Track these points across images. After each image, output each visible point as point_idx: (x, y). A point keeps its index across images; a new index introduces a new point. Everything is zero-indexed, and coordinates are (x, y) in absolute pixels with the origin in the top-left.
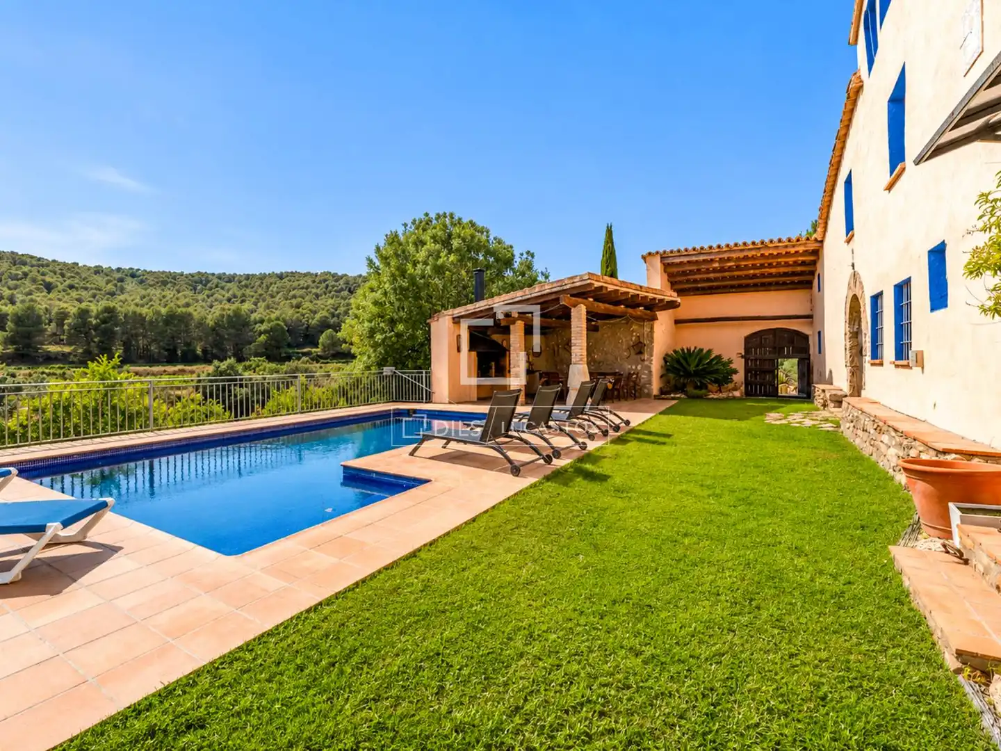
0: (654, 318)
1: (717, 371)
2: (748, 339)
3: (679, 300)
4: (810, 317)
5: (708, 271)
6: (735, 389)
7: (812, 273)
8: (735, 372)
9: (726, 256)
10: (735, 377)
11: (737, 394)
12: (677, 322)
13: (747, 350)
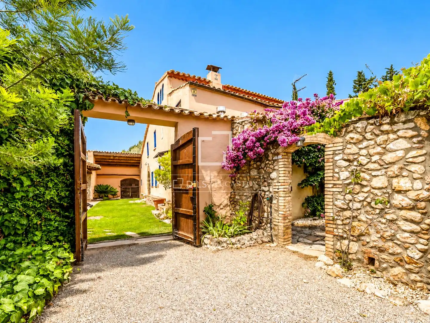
0: (91, 173)
1: (112, 192)
2: (121, 181)
3: (100, 167)
4: (139, 175)
5: (110, 159)
6: (118, 197)
7: (139, 163)
8: (117, 192)
9: (115, 155)
10: (118, 193)
11: (119, 198)
12: (97, 175)
13: (121, 185)
